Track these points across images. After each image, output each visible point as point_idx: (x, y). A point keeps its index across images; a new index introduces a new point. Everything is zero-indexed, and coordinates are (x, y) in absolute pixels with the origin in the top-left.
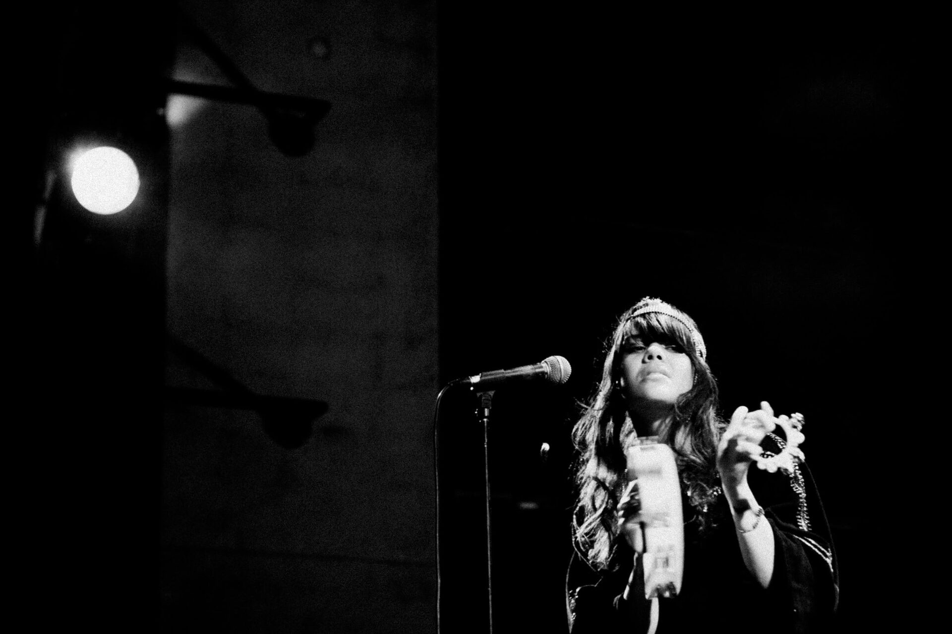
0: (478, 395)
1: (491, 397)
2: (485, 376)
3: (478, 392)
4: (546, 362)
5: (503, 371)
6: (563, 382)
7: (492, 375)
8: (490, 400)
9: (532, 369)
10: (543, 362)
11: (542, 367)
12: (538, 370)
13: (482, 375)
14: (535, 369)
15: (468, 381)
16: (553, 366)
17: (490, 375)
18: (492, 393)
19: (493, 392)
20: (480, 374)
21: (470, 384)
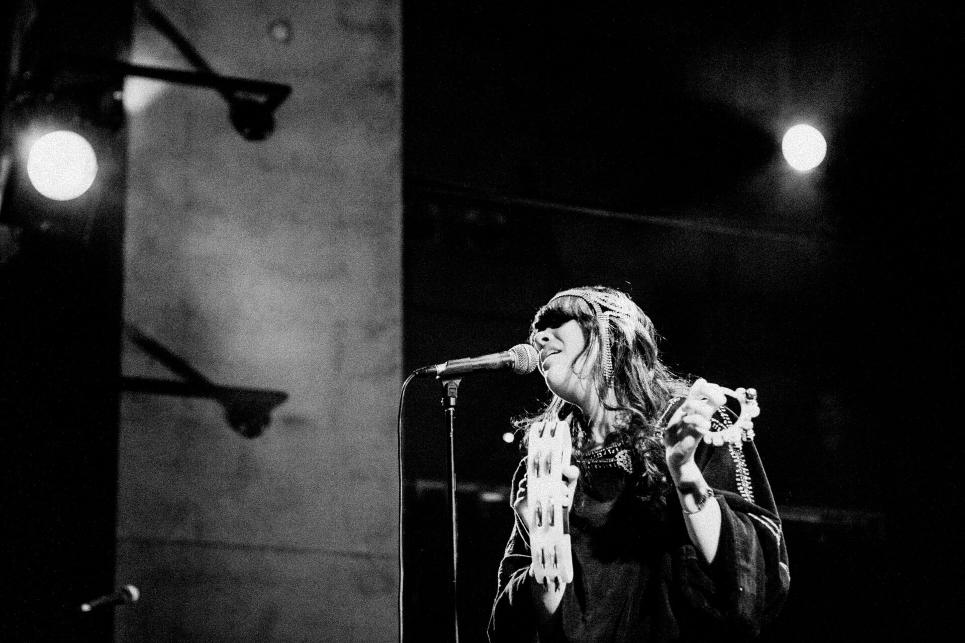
0: (444, 383)
1: (457, 386)
2: (451, 364)
3: (444, 381)
4: (513, 350)
5: (469, 359)
6: (531, 371)
7: (459, 363)
8: (455, 389)
9: (499, 357)
10: (510, 350)
11: (509, 356)
12: (505, 359)
13: (448, 363)
14: (502, 357)
15: (434, 369)
16: (520, 354)
17: (457, 363)
18: (458, 382)
19: (460, 381)
20: (446, 362)
21: (435, 373)
